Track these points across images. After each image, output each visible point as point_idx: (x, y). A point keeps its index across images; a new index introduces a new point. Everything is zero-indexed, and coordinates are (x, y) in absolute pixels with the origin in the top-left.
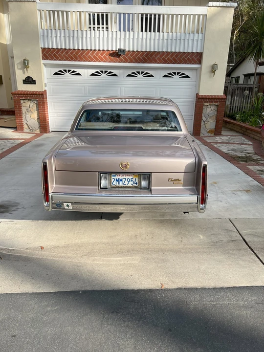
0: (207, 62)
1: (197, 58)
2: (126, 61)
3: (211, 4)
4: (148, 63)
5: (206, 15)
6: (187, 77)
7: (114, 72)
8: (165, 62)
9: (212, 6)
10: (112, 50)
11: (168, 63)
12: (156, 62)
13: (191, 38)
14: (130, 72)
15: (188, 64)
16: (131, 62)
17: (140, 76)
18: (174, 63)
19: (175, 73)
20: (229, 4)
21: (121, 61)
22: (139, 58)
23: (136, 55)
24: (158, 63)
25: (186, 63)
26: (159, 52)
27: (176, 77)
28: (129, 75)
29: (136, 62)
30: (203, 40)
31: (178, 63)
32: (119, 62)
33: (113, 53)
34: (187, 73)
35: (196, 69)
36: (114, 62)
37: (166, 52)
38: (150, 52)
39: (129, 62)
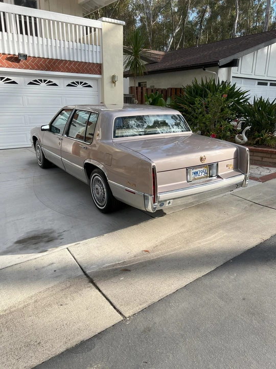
0: (107, 73)
1: (98, 68)
2: (27, 68)
3: (104, 19)
4: (52, 71)
5: (101, 29)
6: (90, 86)
7: (13, 79)
8: (69, 71)
9: (106, 22)
10: (9, 54)
11: (72, 72)
12: (59, 70)
13: (91, 49)
14: (31, 80)
15: (90, 74)
16: (33, 68)
17: (43, 84)
18: (77, 73)
19: (78, 82)
20: (119, 22)
21: (21, 67)
22: (41, 65)
23: (38, 62)
24: (62, 71)
25: (88, 72)
26: (62, 61)
27: (80, 86)
28: (31, 83)
29: (38, 69)
30: (101, 52)
31: (82, 73)
32: (19, 68)
33: (11, 58)
34: (89, 83)
35: (96, 79)
36: (13, 67)
37: (69, 61)
38: (52, 59)
39: (31, 69)
